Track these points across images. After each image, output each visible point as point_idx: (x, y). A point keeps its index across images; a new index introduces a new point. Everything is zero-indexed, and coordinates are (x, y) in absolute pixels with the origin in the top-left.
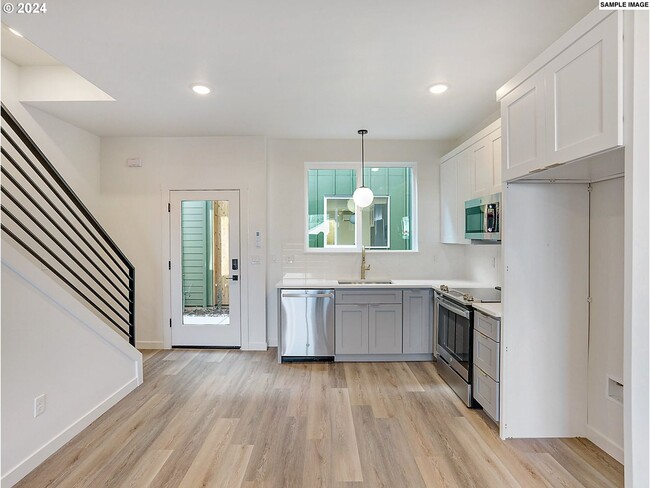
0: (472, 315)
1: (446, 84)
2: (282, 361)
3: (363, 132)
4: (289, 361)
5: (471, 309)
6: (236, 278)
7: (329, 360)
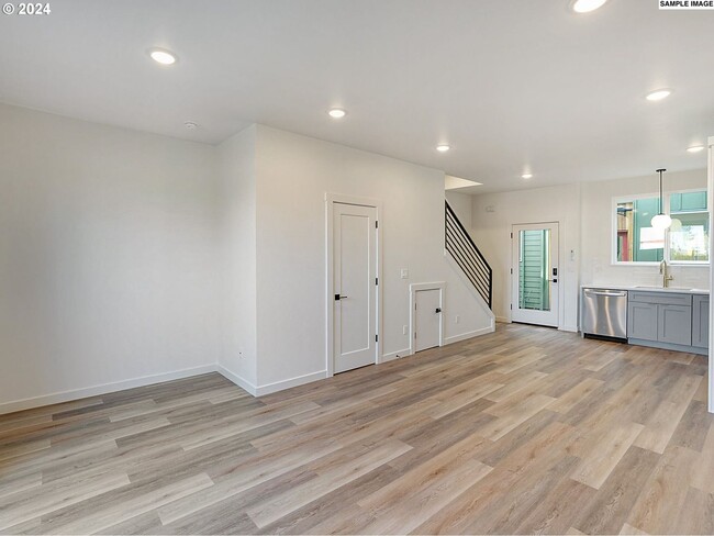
4: (590, 338)
6: (555, 281)
7: (623, 342)
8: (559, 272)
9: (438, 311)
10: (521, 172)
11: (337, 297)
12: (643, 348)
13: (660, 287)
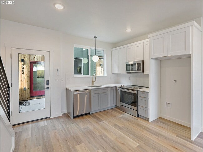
0: (137, 92)
1: (131, 29)
2: (74, 118)
3: (95, 37)
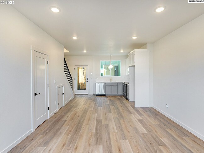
2: (96, 96)
3: (111, 55)
4: (98, 95)
5: (126, 84)
6: (87, 81)
7: (105, 95)
8: (88, 79)
9: (63, 94)
10: (83, 51)
11: (36, 94)
12: (109, 96)
13: (110, 82)
